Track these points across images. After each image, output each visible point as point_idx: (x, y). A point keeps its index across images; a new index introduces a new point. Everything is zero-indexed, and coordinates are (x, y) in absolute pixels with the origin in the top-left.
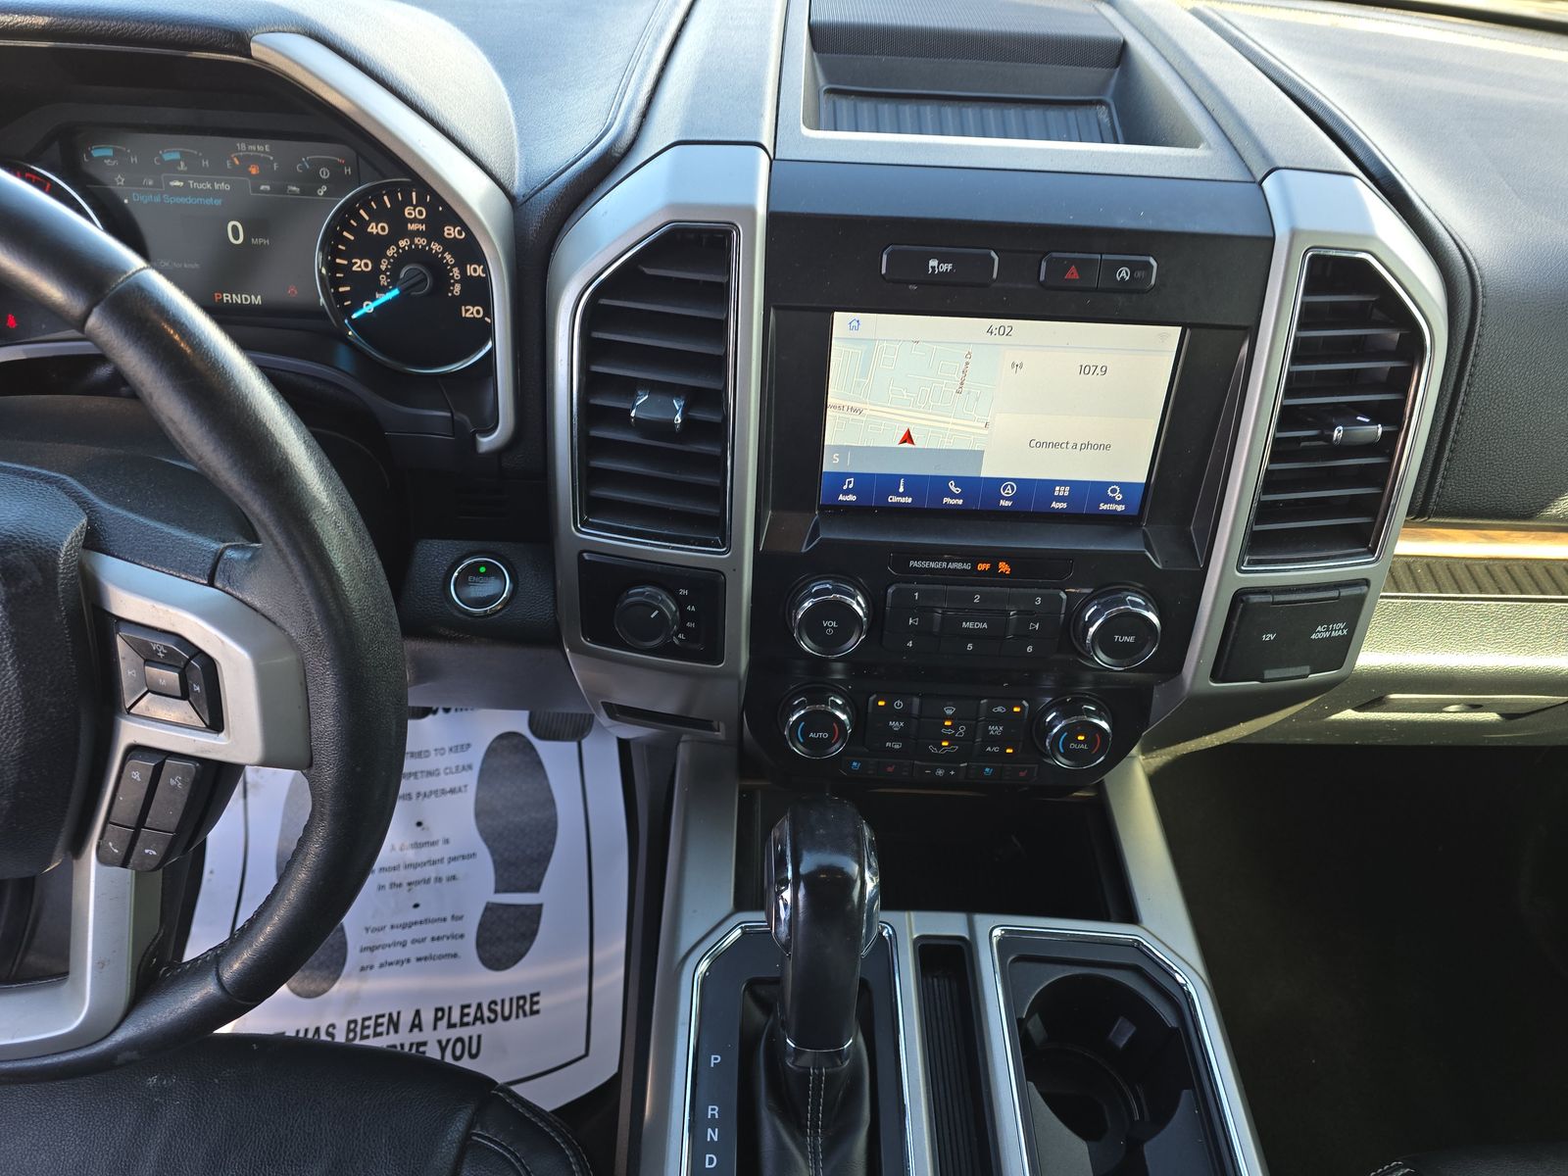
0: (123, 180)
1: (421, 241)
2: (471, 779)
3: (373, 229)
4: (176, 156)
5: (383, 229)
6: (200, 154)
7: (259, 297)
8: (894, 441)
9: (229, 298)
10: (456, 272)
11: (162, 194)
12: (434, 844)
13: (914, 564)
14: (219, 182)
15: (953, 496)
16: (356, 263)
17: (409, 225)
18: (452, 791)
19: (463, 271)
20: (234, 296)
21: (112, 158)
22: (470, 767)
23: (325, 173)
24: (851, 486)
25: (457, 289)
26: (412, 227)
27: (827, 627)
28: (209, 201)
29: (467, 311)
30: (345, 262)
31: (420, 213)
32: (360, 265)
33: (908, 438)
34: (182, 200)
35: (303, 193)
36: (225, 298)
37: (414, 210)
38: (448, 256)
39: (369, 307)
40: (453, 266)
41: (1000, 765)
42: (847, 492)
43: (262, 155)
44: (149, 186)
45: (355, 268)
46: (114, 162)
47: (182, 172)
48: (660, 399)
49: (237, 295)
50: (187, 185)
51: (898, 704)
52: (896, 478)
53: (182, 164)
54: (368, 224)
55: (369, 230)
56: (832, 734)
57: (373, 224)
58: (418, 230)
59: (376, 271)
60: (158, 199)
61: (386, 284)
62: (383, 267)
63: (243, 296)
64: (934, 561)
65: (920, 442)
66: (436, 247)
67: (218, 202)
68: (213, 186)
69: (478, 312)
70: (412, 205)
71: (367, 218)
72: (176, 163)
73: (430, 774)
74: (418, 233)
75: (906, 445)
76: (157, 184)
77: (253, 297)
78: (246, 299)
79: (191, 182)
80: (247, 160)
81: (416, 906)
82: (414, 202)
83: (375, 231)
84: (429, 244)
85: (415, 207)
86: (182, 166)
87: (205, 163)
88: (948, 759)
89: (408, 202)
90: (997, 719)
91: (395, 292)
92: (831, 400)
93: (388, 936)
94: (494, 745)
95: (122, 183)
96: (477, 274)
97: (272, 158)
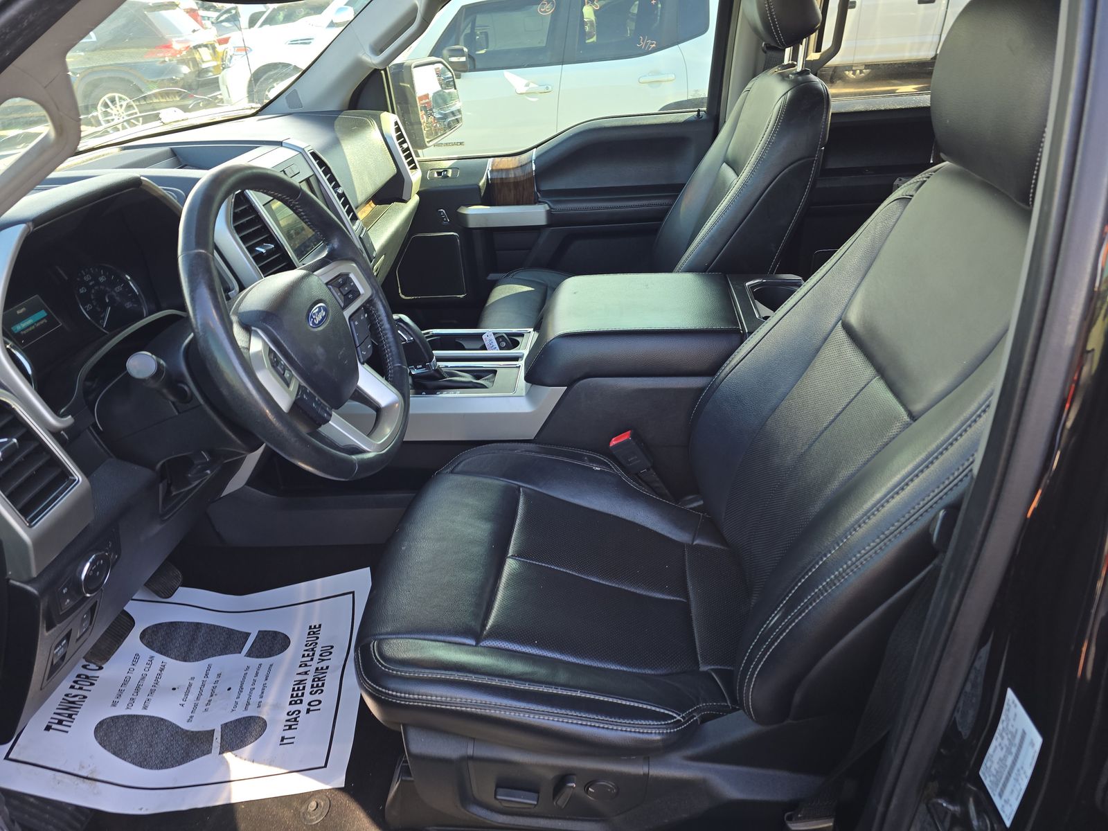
2: (159, 658)
12: (190, 685)
18: (162, 670)
22: (152, 657)
73: (143, 678)
81: (229, 689)
94: (145, 642)
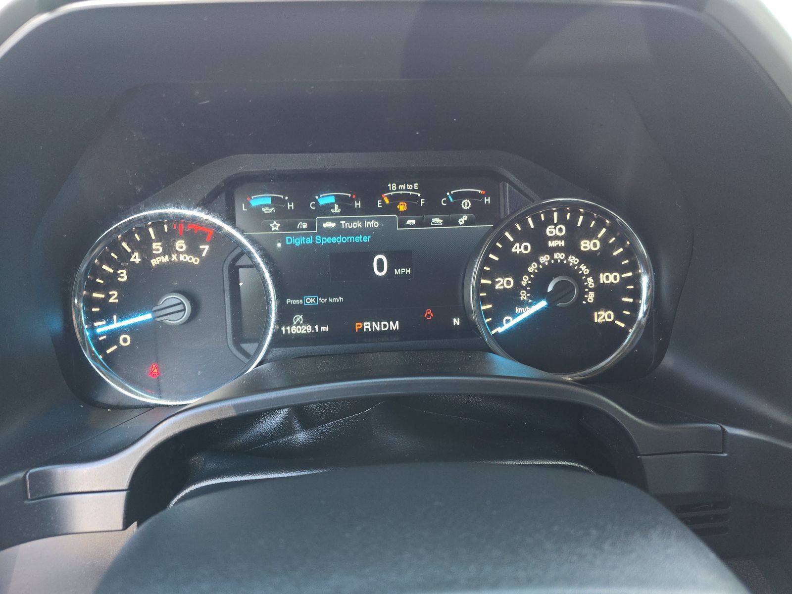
0: (278, 225)
1: (559, 256)
3: (517, 249)
4: (332, 200)
5: (526, 248)
6: (354, 197)
7: (397, 323)
9: (369, 327)
10: (590, 282)
11: (314, 235)
14: (369, 220)
16: (500, 281)
17: (550, 242)
19: (596, 280)
20: (374, 324)
21: (269, 206)
23: (466, 204)
25: (591, 297)
26: (552, 244)
28: (358, 239)
29: (598, 316)
30: (489, 282)
31: (560, 230)
32: (503, 283)
34: (334, 240)
35: (445, 224)
36: (365, 327)
37: (555, 228)
38: (583, 268)
39: (509, 322)
40: (587, 276)
43: (411, 193)
44: (303, 230)
45: (497, 287)
46: (272, 210)
47: (336, 214)
49: (376, 324)
50: (339, 225)
53: (336, 206)
54: (513, 244)
55: (513, 250)
57: (517, 245)
58: (558, 245)
59: (518, 286)
60: (310, 241)
61: (525, 299)
62: (524, 283)
63: (383, 323)
66: (573, 260)
67: (366, 239)
68: (363, 224)
69: (609, 317)
70: (553, 223)
71: (512, 239)
72: (330, 206)
74: (558, 249)
76: (311, 227)
77: (391, 323)
78: (385, 326)
79: (343, 222)
80: (396, 199)
82: (555, 221)
83: (518, 251)
84: (566, 258)
85: (556, 225)
86: (336, 209)
87: (358, 204)
89: (549, 221)
91: (541, 305)
95: (277, 229)
96: (609, 282)
97: (419, 195)
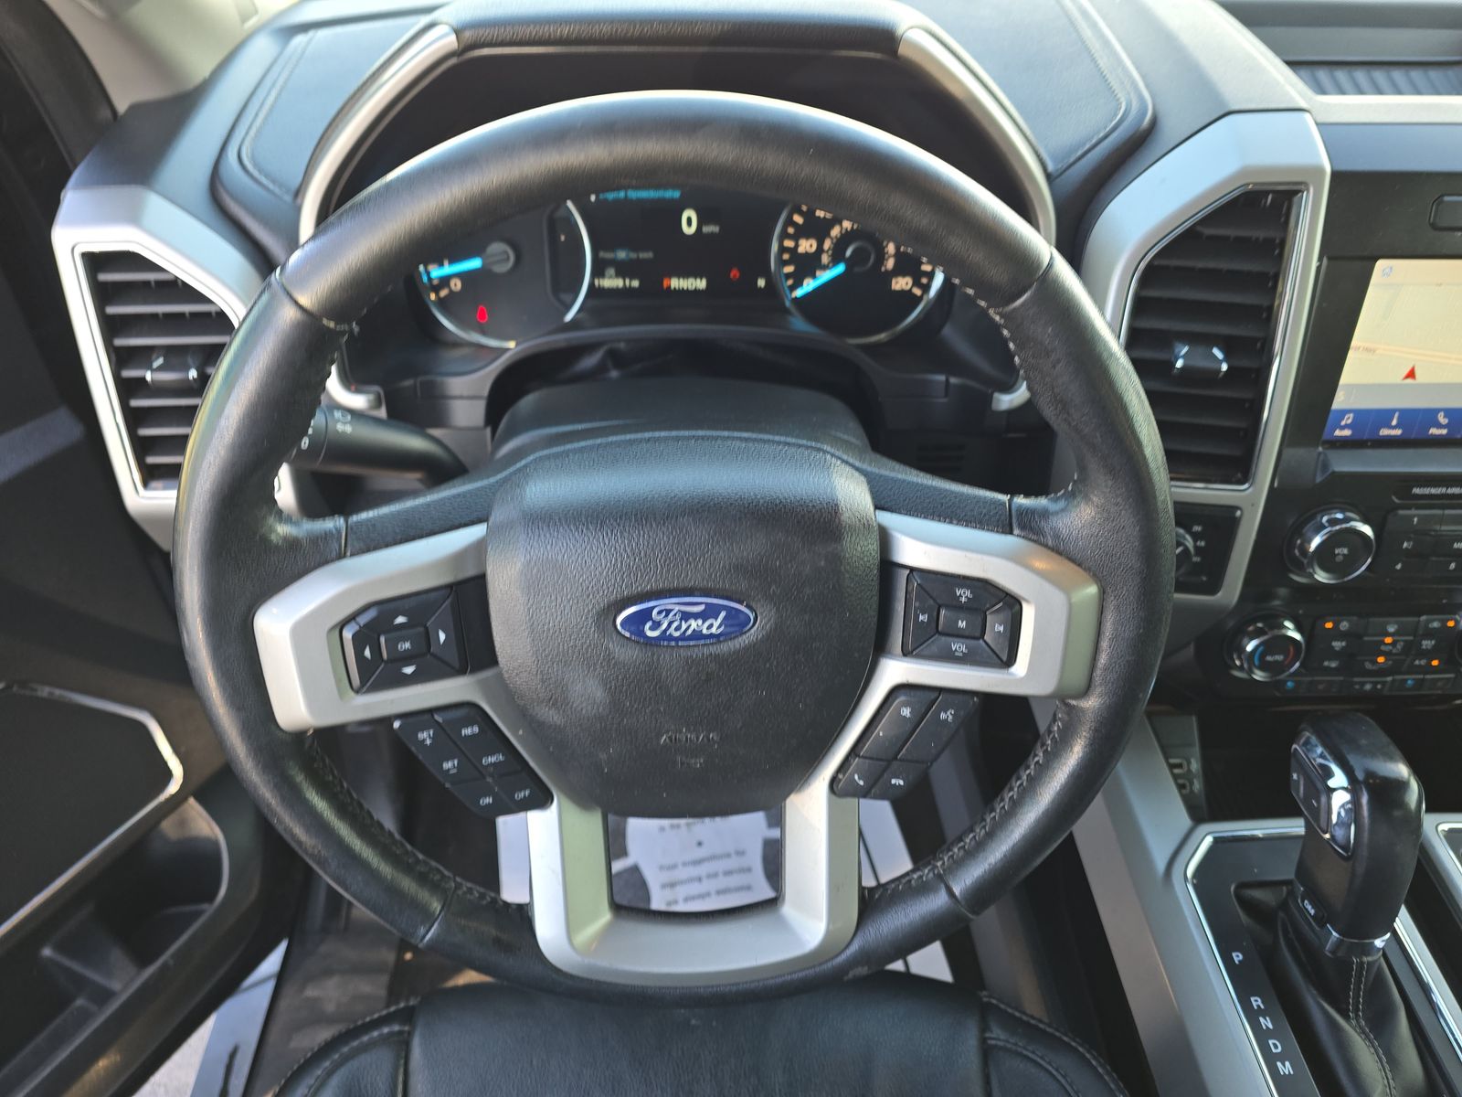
7: (704, 281)
8: (1397, 376)
9: (676, 284)
10: (891, 248)
13: (1417, 491)
15: (1440, 426)
16: (803, 244)
20: (681, 281)
24: (1349, 421)
25: (891, 263)
27: (1338, 554)
28: (669, 194)
29: (896, 283)
30: (792, 244)
32: (807, 246)
33: (1411, 374)
34: (644, 194)
36: (673, 284)
39: (809, 285)
41: (1421, 676)
42: (1343, 428)
45: (800, 249)
48: (1200, 350)
49: (684, 281)
51: (1344, 625)
52: (1390, 413)
56: (1286, 654)
59: (820, 250)
60: (622, 194)
61: (826, 262)
62: (826, 247)
63: (690, 281)
64: (1435, 486)
65: (1421, 377)
69: (907, 284)
75: (1409, 381)
77: (698, 281)
78: (692, 284)
81: (700, 844)
83: (822, 215)
88: (1382, 672)
90: (1429, 634)
91: (840, 269)
92: (1354, 343)
93: (682, 873)
